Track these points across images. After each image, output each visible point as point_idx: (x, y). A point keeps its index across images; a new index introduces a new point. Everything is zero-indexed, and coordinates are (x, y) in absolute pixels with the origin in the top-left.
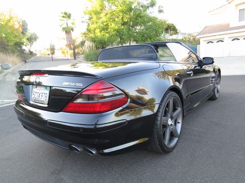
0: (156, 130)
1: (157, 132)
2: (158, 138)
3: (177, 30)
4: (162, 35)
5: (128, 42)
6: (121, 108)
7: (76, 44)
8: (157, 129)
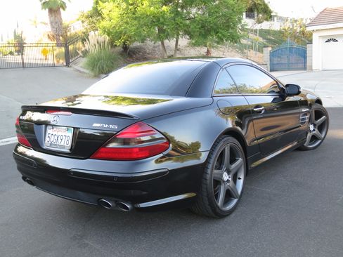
0: (205, 186)
1: (207, 189)
2: (207, 197)
3: (271, 12)
4: (239, 25)
5: (173, 37)
6: (161, 155)
7: (68, 34)
8: (206, 184)
